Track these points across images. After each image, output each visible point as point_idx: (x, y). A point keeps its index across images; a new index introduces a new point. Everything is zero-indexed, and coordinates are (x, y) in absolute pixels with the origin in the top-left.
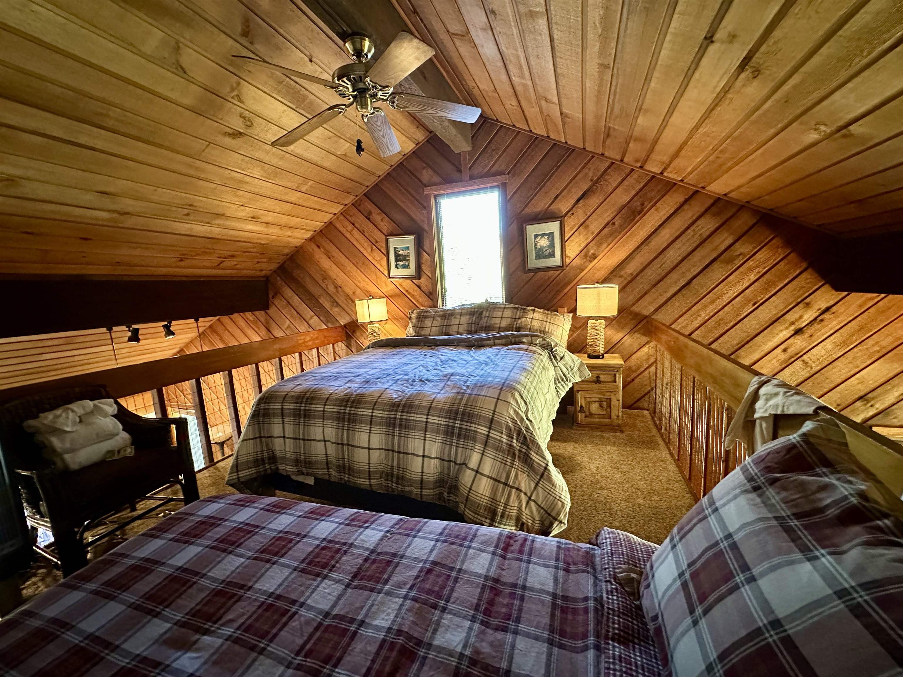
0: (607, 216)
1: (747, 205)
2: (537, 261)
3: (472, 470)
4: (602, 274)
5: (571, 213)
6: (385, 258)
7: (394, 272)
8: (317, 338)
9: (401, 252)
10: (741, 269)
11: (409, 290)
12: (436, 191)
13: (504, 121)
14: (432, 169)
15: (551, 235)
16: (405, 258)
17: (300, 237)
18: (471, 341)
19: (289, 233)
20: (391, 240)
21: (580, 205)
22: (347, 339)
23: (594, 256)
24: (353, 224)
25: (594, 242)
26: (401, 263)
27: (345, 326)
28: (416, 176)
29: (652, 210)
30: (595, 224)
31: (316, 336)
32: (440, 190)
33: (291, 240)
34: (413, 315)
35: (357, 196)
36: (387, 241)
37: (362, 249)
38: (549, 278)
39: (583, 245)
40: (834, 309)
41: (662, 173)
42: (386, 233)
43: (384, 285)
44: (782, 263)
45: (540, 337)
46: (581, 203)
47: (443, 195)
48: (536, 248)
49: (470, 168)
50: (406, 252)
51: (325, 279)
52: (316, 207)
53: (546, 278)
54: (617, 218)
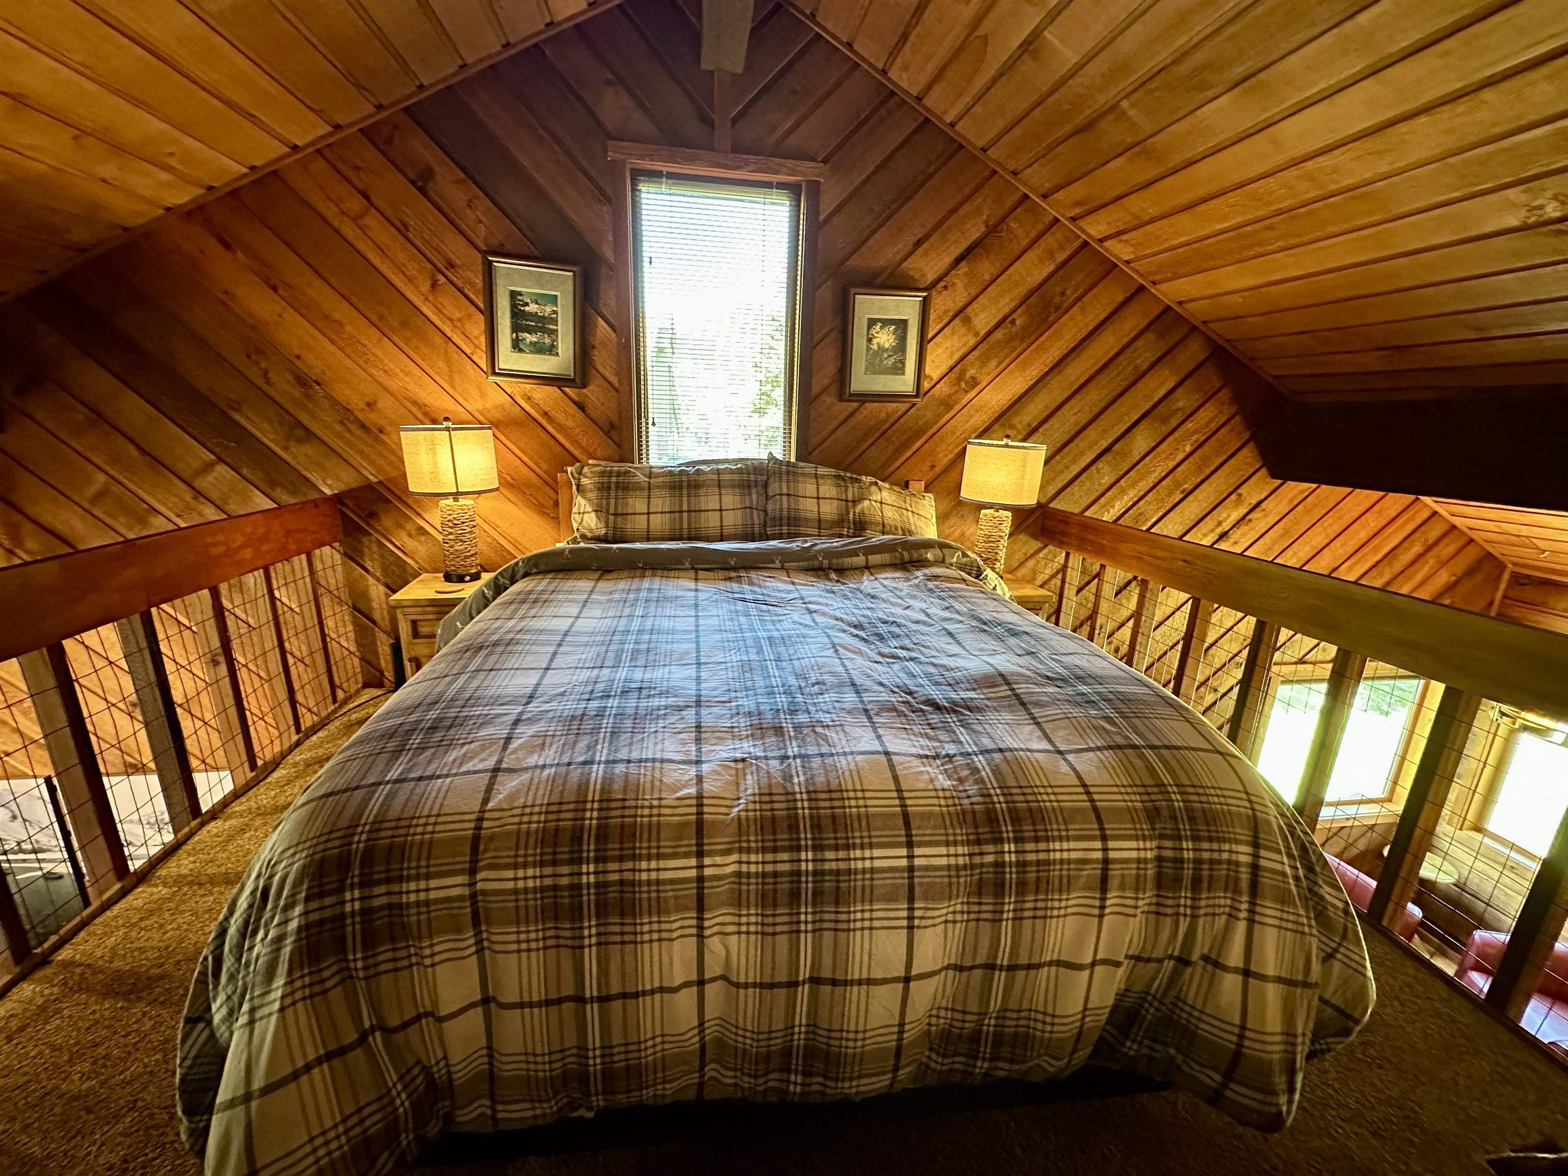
0: (1005, 305)
1: (1202, 327)
2: (868, 378)
3: (1236, 970)
4: (980, 419)
5: (942, 284)
6: (481, 319)
7: (508, 359)
8: (264, 539)
9: (532, 308)
10: (1176, 434)
11: (553, 413)
12: (641, 157)
13: (829, 26)
14: (631, 93)
15: (902, 325)
16: (544, 325)
17: (148, 193)
18: (815, 557)
19: (108, 170)
20: (501, 265)
21: (961, 272)
22: (347, 534)
23: (974, 382)
24: (367, 197)
25: (976, 353)
26: (530, 338)
27: (338, 499)
28: (580, 98)
29: (1074, 309)
30: (983, 316)
31: (262, 530)
32: (651, 158)
33: (108, 196)
34: (584, 481)
35: (379, 107)
36: (489, 273)
37: (398, 281)
38: (888, 416)
39: (957, 356)
40: (1263, 505)
41: (1101, 241)
42: (483, 248)
43: (476, 394)
44: (1224, 431)
45: (957, 549)
46: (963, 267)
47: (654, 175)
48: (869, 349)
49: (734, 121)
50: (548, 309)
51: (260, 351)
52: (238, 97)
53: (883, 415)
54: (1019, 311)
